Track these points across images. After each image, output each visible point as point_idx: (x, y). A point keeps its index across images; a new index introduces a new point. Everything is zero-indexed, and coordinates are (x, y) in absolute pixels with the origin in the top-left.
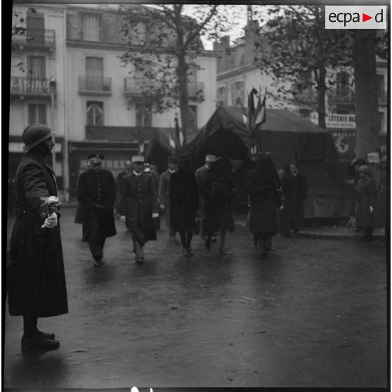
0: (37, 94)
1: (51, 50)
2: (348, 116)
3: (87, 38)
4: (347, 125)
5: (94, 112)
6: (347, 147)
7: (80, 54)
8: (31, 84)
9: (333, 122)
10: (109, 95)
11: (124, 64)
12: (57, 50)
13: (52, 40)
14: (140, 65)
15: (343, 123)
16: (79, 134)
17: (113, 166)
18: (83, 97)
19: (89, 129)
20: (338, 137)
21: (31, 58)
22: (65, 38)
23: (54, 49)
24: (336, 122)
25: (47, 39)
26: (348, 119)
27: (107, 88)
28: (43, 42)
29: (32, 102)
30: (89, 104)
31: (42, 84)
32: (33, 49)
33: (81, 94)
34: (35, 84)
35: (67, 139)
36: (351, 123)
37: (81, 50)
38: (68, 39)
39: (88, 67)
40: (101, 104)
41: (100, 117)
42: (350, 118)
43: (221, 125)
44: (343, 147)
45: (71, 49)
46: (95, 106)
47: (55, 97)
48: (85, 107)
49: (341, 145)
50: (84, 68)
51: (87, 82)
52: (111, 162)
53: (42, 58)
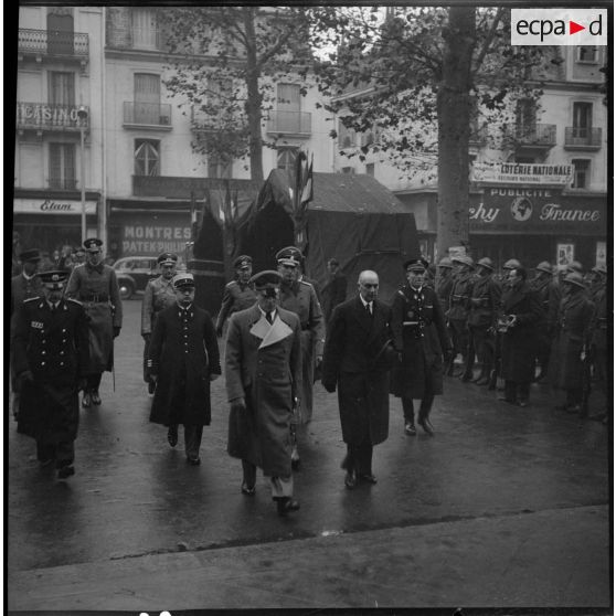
0: (61, 128)
1: (83, 63)
2: (532, 166)
3: (138, 45)
4: (529, 179)
5: (147, 155)
6: (529, 213)
7: (126, 70)
8: (52, 113)
9: (508, 175)
10: (169, 131)
11: (171, 93)
12: (92, 62)
13: (84, 48)
14: (196, 96)
15: (523, 176)
16: (122, 188)
17: (172, 235)
18: (130, 133)
19: (138, 181)
20: (515, 197)
21: (54, 75)
22: (104, 45)
23: (88, 62)
24: (513, 175)
25: (76, 48)
26: (532, 171)
27: (165, 120)
28: (72, 51)
29: (55, 140)
30: (138, 143)
31: (69, 114)
32: (56, 62)
33: (127, 128)
34: (58, 113)
35: (105, 195)
36: (535, 176)
37: (128, 62)
38: (109, 46)
39: (137, 89)
40: (156, 144)
41: (154, 163)
42: (535, 168)
43: (273, 197)
44: (523, 212)
45: (112, 61)
46: (147, 147)
47: (88, 133)
48: (133, 147)
49: (519, 210)
50: (133, 89)
51: (135, 112)
52: (170, 229)
53: (70, 76)
